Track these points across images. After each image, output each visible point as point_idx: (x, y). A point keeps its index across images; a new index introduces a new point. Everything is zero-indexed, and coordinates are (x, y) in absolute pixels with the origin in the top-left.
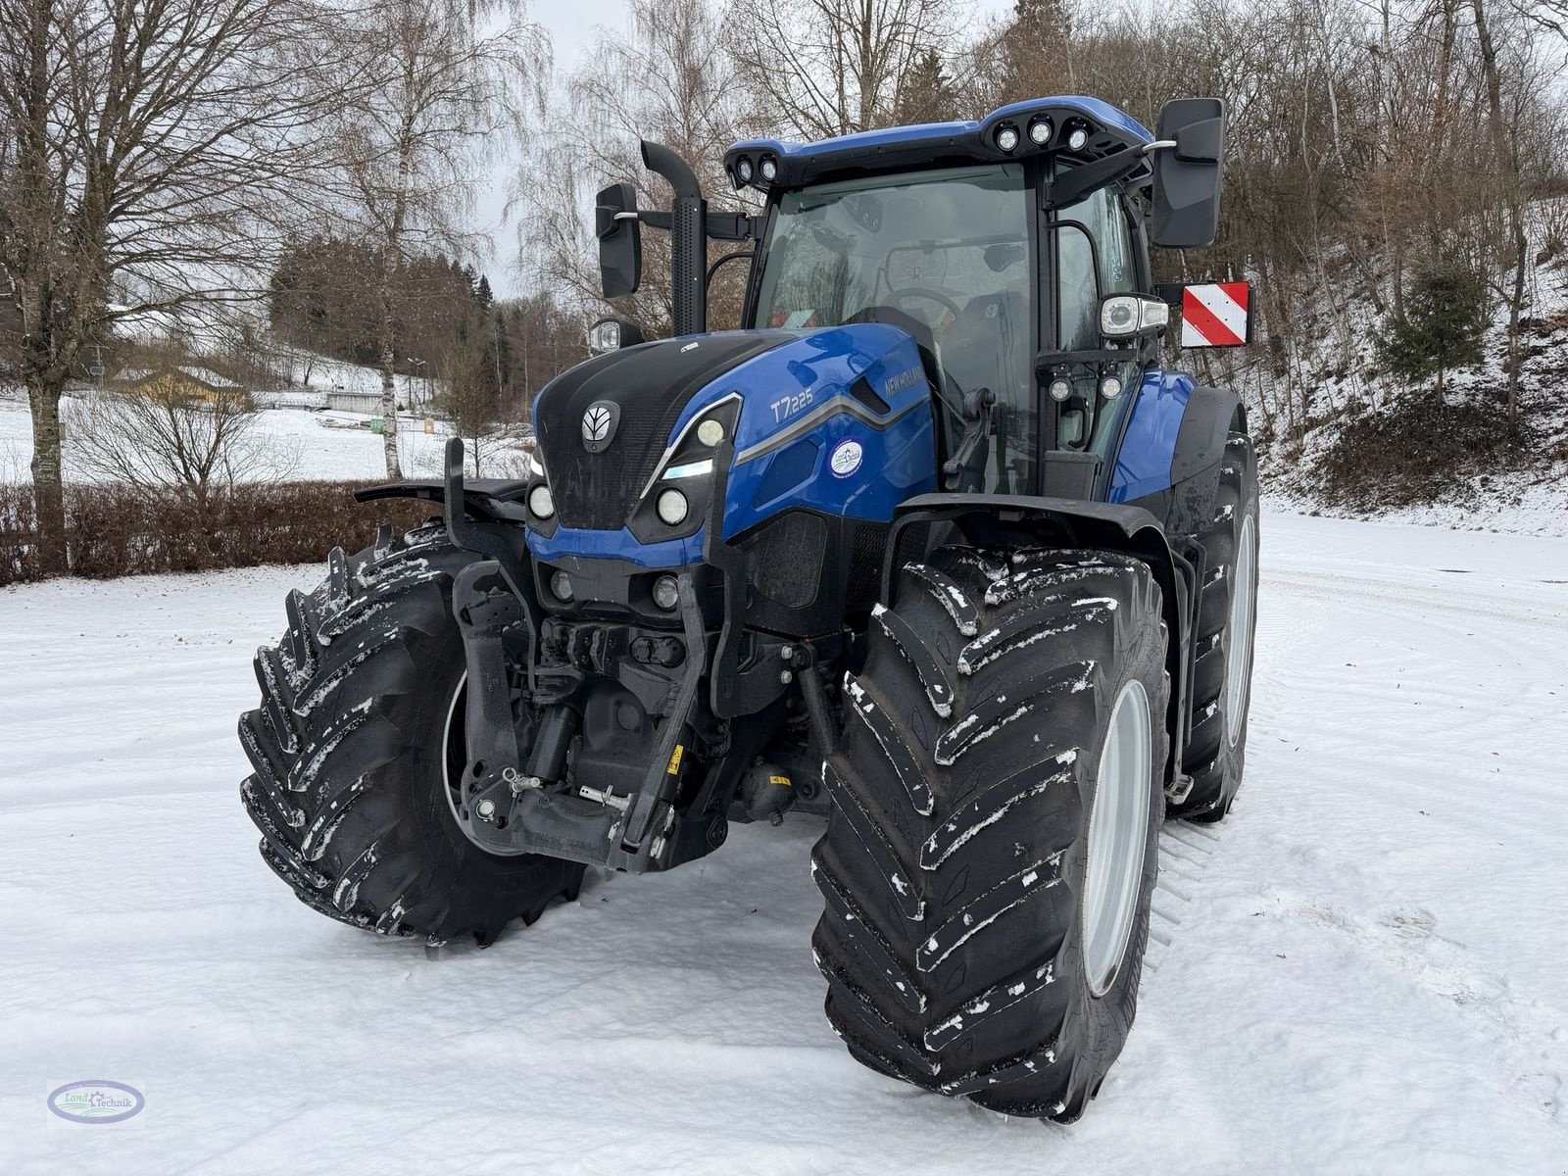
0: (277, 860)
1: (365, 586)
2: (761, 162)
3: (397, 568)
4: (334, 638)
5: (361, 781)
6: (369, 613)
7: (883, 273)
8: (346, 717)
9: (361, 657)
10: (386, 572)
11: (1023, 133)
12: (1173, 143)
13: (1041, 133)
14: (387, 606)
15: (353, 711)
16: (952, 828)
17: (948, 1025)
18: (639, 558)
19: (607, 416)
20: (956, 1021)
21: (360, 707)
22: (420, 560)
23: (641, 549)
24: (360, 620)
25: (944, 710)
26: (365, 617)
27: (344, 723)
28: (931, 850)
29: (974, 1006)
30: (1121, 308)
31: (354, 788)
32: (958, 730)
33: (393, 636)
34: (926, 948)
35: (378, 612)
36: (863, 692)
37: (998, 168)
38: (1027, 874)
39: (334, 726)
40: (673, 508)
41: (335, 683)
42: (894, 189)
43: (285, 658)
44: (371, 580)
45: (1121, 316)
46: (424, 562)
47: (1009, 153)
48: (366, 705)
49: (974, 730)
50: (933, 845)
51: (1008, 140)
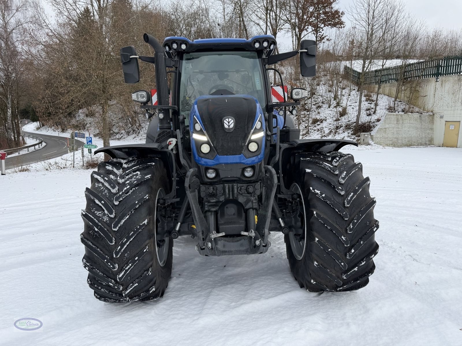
0: (96, 286)
1: (121, 183)
2: (181, 44)
3: (131, 175)
4: (120, 202)
5: (147, 248)
6: (131, 191)
7: (189, 79)
8: (138, 227)
9: (137, 206)
10: (127, 177)
11: (261, 44)
12: (306, 51)
13: (265, 44)
14: (137, 188)
15: (141, 224)
16: (356, 221)
17: (353, 270)
18: (247, 162)
19: (232, 121)
20: (356, 269)
21: (143, 223)
22: (137, 172)
23: (247, 160)
24: (128, 194)
25: (343, 193)
26: (130, 193)
27: (138, 229)
28: (351, 228)
29: (361, 263)
30: (297, 92)
31: (145, 251)
32: (350, 197)
33: (147, 198)
34: (351, 252)
35: (134, 190)
36: (320, 192)
37: (249, 52)
38: (374, 228)
39: (134, 231)
40: (253, 147)
41: (128, 217)
42: (218, 56)
43: (96, 212)
44: (123, 180)
45: (298, 94)
46: (139, 173)
47: (257, 49)
48: (146, 222)
49: (353, 196)
50: (352, 226)
51: (257, 45)
